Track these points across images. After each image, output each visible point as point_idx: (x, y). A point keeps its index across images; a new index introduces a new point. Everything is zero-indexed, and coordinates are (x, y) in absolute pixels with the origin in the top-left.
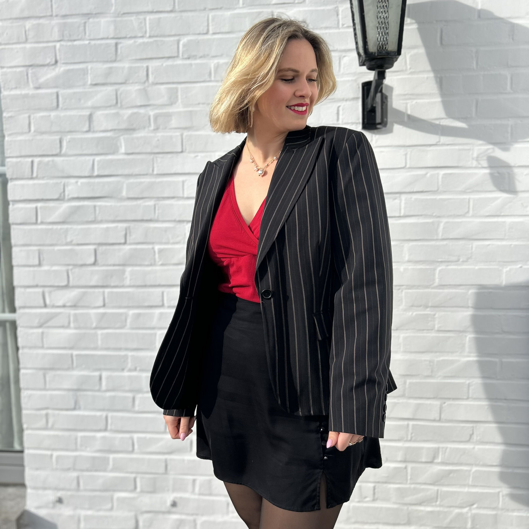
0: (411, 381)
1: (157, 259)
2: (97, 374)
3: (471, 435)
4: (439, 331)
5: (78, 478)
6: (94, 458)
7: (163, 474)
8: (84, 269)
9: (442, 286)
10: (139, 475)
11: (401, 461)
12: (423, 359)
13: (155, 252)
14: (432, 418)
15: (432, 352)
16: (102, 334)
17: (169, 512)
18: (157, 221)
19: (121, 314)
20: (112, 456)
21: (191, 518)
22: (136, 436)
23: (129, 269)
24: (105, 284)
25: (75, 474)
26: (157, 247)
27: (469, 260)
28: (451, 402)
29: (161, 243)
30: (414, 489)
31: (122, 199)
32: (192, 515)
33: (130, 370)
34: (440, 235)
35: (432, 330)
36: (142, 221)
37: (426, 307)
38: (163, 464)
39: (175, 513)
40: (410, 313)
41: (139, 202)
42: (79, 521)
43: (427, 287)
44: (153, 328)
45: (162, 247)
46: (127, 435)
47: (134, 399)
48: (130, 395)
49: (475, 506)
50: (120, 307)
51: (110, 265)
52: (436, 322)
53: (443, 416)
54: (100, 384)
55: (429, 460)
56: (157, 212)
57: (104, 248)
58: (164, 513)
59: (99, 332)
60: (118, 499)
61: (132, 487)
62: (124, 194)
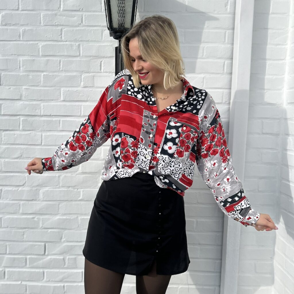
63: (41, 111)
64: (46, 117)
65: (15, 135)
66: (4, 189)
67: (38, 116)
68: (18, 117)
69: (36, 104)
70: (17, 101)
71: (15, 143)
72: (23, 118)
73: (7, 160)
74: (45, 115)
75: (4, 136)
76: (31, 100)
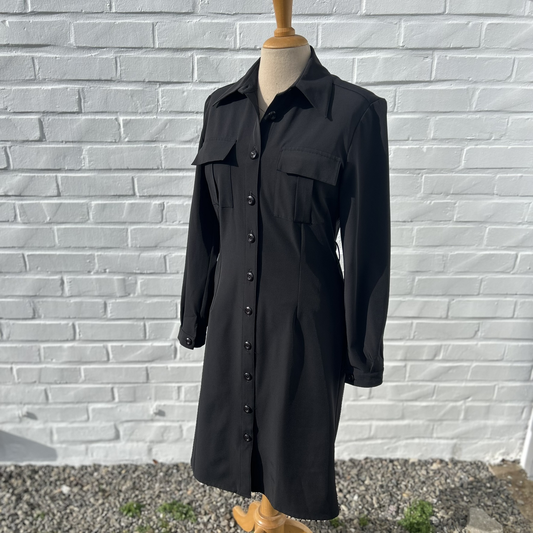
0: (420, 277)
1: (123, 135)
2: (57, 277)
3: (476, 332)
4: (458, 222)
5: (46, 391)
6: (62, 370)
7: (143, 383)
8: (27, 146)
9: (468, 170)
10: (117, 386)
11: (401, 360)
12: (436, 253)
13: (119, 125)
14: (438, 316)
15: (447, 246)
16: (58, 230)
17: (152, 420)
18: (120, 82)
19: (82, 205)
20: (83, 367)
21: (176, 424)
22: (110, 345)
23: (86, 147)
24: (57, 168)
25: (42, 388)
26: (121, 119)
27: (502, 138)
28: (460, 299)
29: (126, 113)
30: (412, 386)
31: (70, 49)
32: (178, 421)
33: (97, 273)
34: (474, 106)
35: (450, 221)
36: (100, 80)
37: (447, 194)
38: (144, 373)
39: (158, 421)
40: (429, 202)
41: (94, 54)
42: (51, 433)
43: (451, 171)
44: (124, 223)
45: (128, 118)
46: (101, 345)
47: (105, 305)
48: (100, 300)
49: (470, 399)
50: (79, 197)
51: (62, 142)
52: (456, 212)
53: (450, 314)
54: (63, 289)
55: (430, 358)
56: (119, 68)
57: (51, 118)
58: (146, 421)
59: (55, 227)
60: (94, 410)
61: (109, 397)
62: (72, 41)
63: (235, 38)
64: (246, 52)
65: (183, 92)
66: (168, 203)
67: (231, 50)
68: (189, 54)
69: (225, 24)
70: (186, 17)
71: (185, 110)
72: (199, 56)
73: (170, 145)
74: (243, 49)
75: (162, 97)
76: (215, 15)
